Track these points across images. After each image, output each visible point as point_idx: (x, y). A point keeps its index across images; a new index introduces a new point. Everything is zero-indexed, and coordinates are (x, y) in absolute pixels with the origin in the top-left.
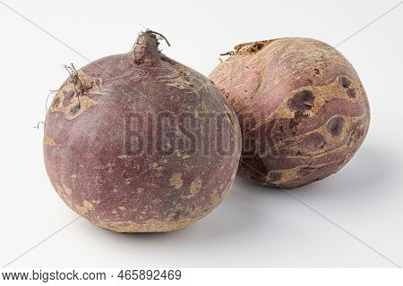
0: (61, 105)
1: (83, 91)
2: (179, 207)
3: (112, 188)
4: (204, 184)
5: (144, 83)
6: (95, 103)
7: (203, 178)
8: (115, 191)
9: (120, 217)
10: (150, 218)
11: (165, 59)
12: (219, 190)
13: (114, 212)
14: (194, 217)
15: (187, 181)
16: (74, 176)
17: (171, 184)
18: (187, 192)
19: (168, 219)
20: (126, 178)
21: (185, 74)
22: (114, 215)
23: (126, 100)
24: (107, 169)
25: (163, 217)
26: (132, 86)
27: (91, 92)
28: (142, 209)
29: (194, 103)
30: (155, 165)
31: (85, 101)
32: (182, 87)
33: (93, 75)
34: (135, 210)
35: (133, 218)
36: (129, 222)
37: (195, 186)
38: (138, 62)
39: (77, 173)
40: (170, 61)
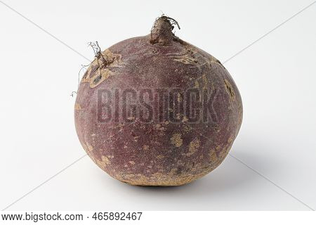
0: (88, 77)
1: (106, 64)
2: (180, 163)
3: (123, 144)
4: (202, 144)
5: (155, 59)
6: (112, 74)
7: (201, 138)
8: (125, 147)
9: (132, 170)
10: (156, 172)
11: (177, 40)
12: (216, 150)
13: (126, 166)
14: (195, 173)
15: (187, 140)
16: (94, 135)
17: (172, 143)
18: (187, 151)
19: (172, 173)
20: (134, 136)
21: (192, 53)
22: (126, 168)
23: (137, 72)
24: (119, 128)
25: (167, 172)
26: (144, 61)
27: (112, 65)
28: (149, 163)
29: (195, 76)
30: (158, 126)
31: (106, 73)
32: (187, 63)
33: (115, 52)
34: (143, 164)
35: (142, 171)
36: (139, 175)
37: (194, 146)
38: (153, 42)
39: (96, 132)
40: (182, 42)
